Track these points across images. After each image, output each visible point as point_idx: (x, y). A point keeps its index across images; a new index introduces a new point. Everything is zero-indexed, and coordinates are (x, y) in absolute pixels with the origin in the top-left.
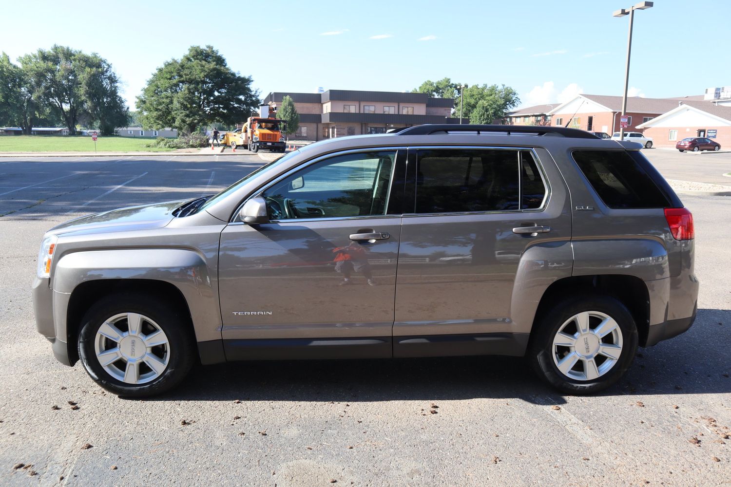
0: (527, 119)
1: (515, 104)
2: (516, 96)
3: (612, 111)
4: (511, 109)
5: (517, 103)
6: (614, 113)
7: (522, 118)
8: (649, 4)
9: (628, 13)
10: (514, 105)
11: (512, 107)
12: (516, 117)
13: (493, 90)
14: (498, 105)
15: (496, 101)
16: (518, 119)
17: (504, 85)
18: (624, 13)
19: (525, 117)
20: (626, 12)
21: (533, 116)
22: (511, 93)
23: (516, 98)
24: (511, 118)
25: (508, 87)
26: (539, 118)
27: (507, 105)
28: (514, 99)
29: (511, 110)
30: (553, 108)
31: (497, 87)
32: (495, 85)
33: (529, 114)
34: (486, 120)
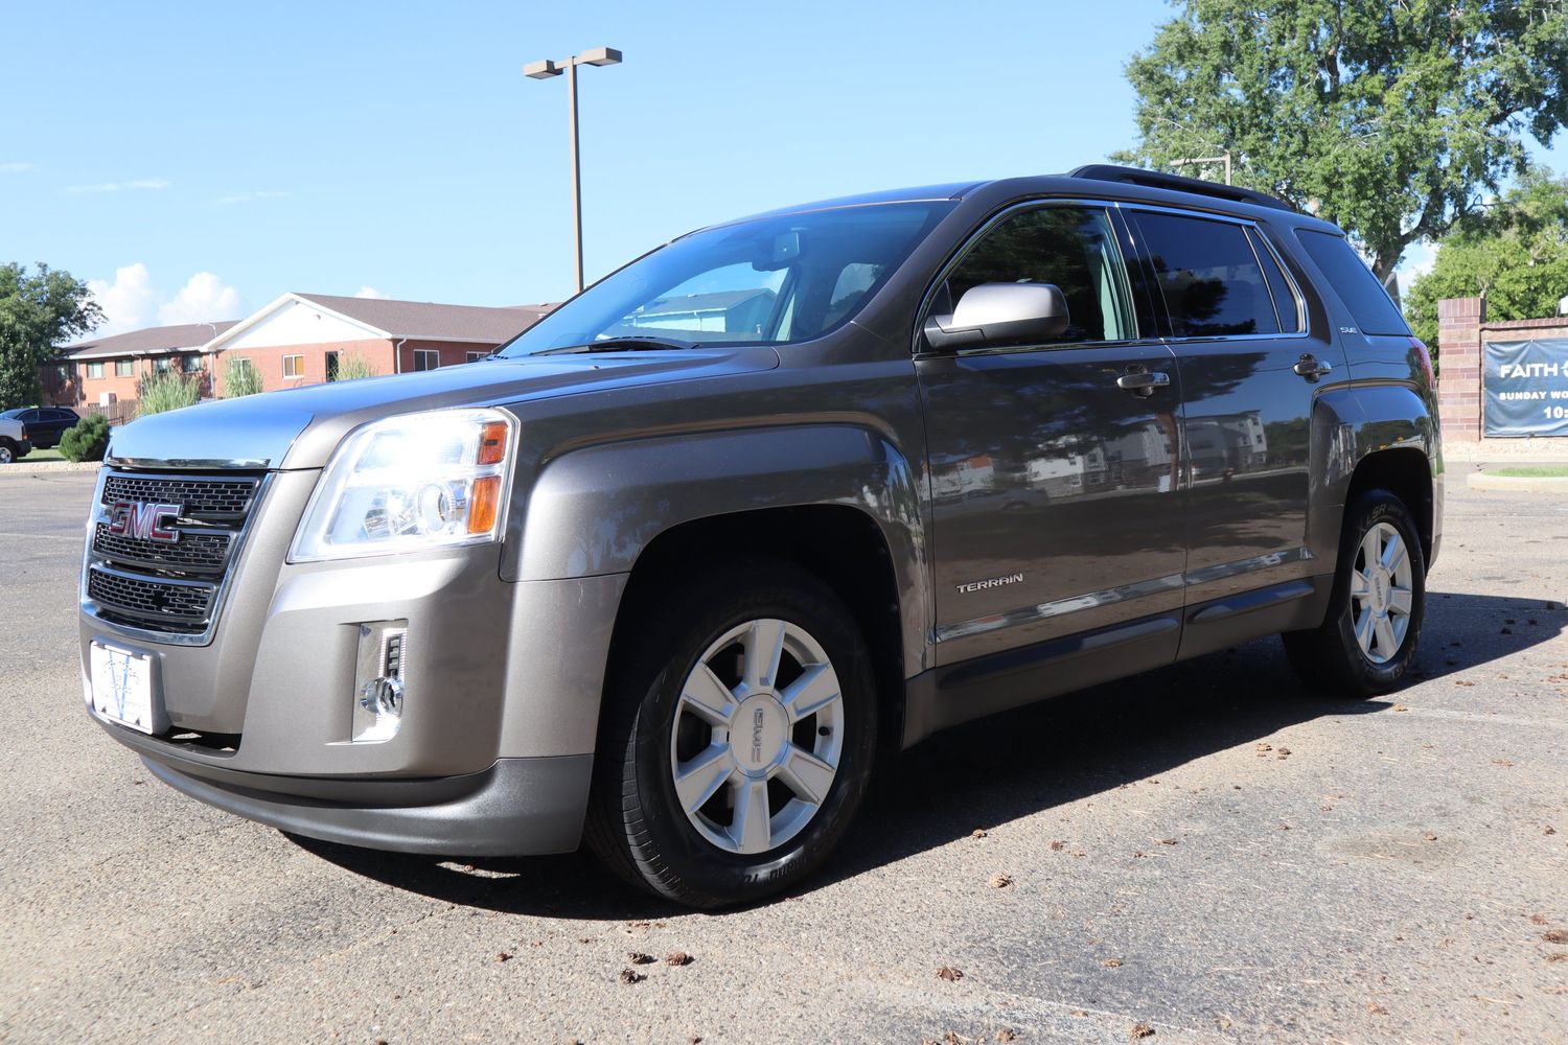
0: (126, 366)
1: (89, 323)
2: (87, 299)
3: (390, 336)
4: (73, 339)
5: (95, 319)
6: (395, 341)
7: (110, 365)
8: (614, 56)
9: (559, 72)
10: (84, 326)
11: (78, 329)
12: (89, 362)
13: (10, 278)
14: (33, 325)
15: (26, 312)
16: (97, 369)
17: (44, 267)
18: (552, 70)
19: (118, 360)
20: (556, 67)
21: (143, 357)
22: (71, 289)
23: (89, 304)
24: (72, 364)
25: (57, 273)
26: (165, 363)
27: (62, 324)
28: (81, 306)
29: (74, 341)
30: (219, 334)
31: (22, 271)
32: (15, 264)
33: (132, 353)
34: (14, 367)
